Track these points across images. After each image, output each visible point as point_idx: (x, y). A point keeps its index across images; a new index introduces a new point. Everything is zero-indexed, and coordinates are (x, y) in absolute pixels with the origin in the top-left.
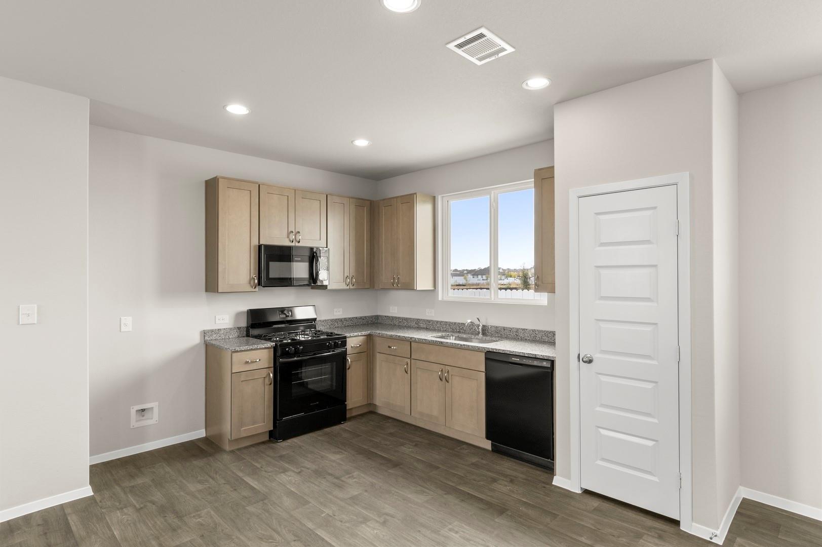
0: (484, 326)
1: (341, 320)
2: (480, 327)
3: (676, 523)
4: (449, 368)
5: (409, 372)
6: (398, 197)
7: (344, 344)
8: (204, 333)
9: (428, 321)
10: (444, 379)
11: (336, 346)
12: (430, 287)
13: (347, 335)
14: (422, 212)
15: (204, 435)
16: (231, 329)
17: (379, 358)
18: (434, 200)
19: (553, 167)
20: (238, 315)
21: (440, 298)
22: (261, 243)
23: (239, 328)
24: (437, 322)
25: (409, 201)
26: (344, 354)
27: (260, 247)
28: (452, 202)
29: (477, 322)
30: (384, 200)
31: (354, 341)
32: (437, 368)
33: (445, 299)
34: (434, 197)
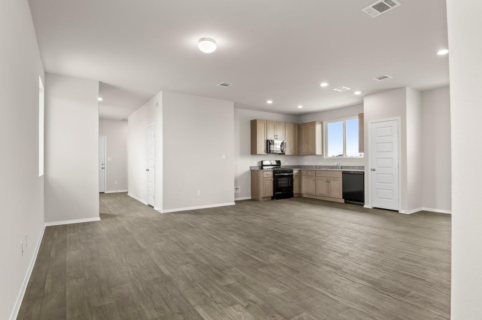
0: (341, 166)
1: (288, 166)
2: (340, 167)
3: (398, 211)
4: (330, 178)
5: (315, 181)
6: (308, 123)
7: (292, 172)
8: (251, 167)
9: (320, 166)
10: (328, 182)
11: (290, 172)
12: (321, 154)
13: (294, 169)
14: (318, 127)
15: (251, 198)
16: (257, 166)
17: (303, 177)
18: (322, 123)
19: (363, 113)
20: (259, 162)
21: (324, 158)
22: (267, 139)
23: (259, 166)
24: (323, 166)
25: (313, 124)
26: (292, 175)
27: (267, 141)
28: (328, 124)
29: (339, 165)
30: (303, 124)
31: (295, 172)
32: (325, 178)
33: (326, 158)
34: (322, 122)
